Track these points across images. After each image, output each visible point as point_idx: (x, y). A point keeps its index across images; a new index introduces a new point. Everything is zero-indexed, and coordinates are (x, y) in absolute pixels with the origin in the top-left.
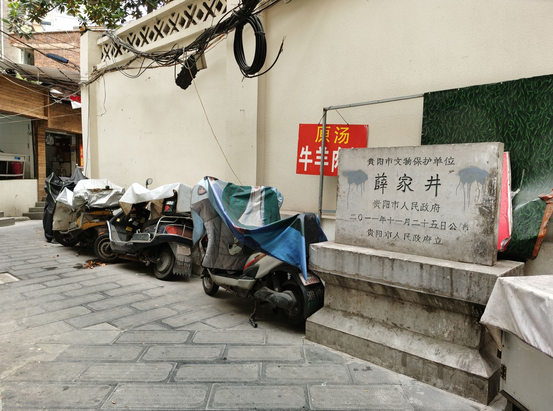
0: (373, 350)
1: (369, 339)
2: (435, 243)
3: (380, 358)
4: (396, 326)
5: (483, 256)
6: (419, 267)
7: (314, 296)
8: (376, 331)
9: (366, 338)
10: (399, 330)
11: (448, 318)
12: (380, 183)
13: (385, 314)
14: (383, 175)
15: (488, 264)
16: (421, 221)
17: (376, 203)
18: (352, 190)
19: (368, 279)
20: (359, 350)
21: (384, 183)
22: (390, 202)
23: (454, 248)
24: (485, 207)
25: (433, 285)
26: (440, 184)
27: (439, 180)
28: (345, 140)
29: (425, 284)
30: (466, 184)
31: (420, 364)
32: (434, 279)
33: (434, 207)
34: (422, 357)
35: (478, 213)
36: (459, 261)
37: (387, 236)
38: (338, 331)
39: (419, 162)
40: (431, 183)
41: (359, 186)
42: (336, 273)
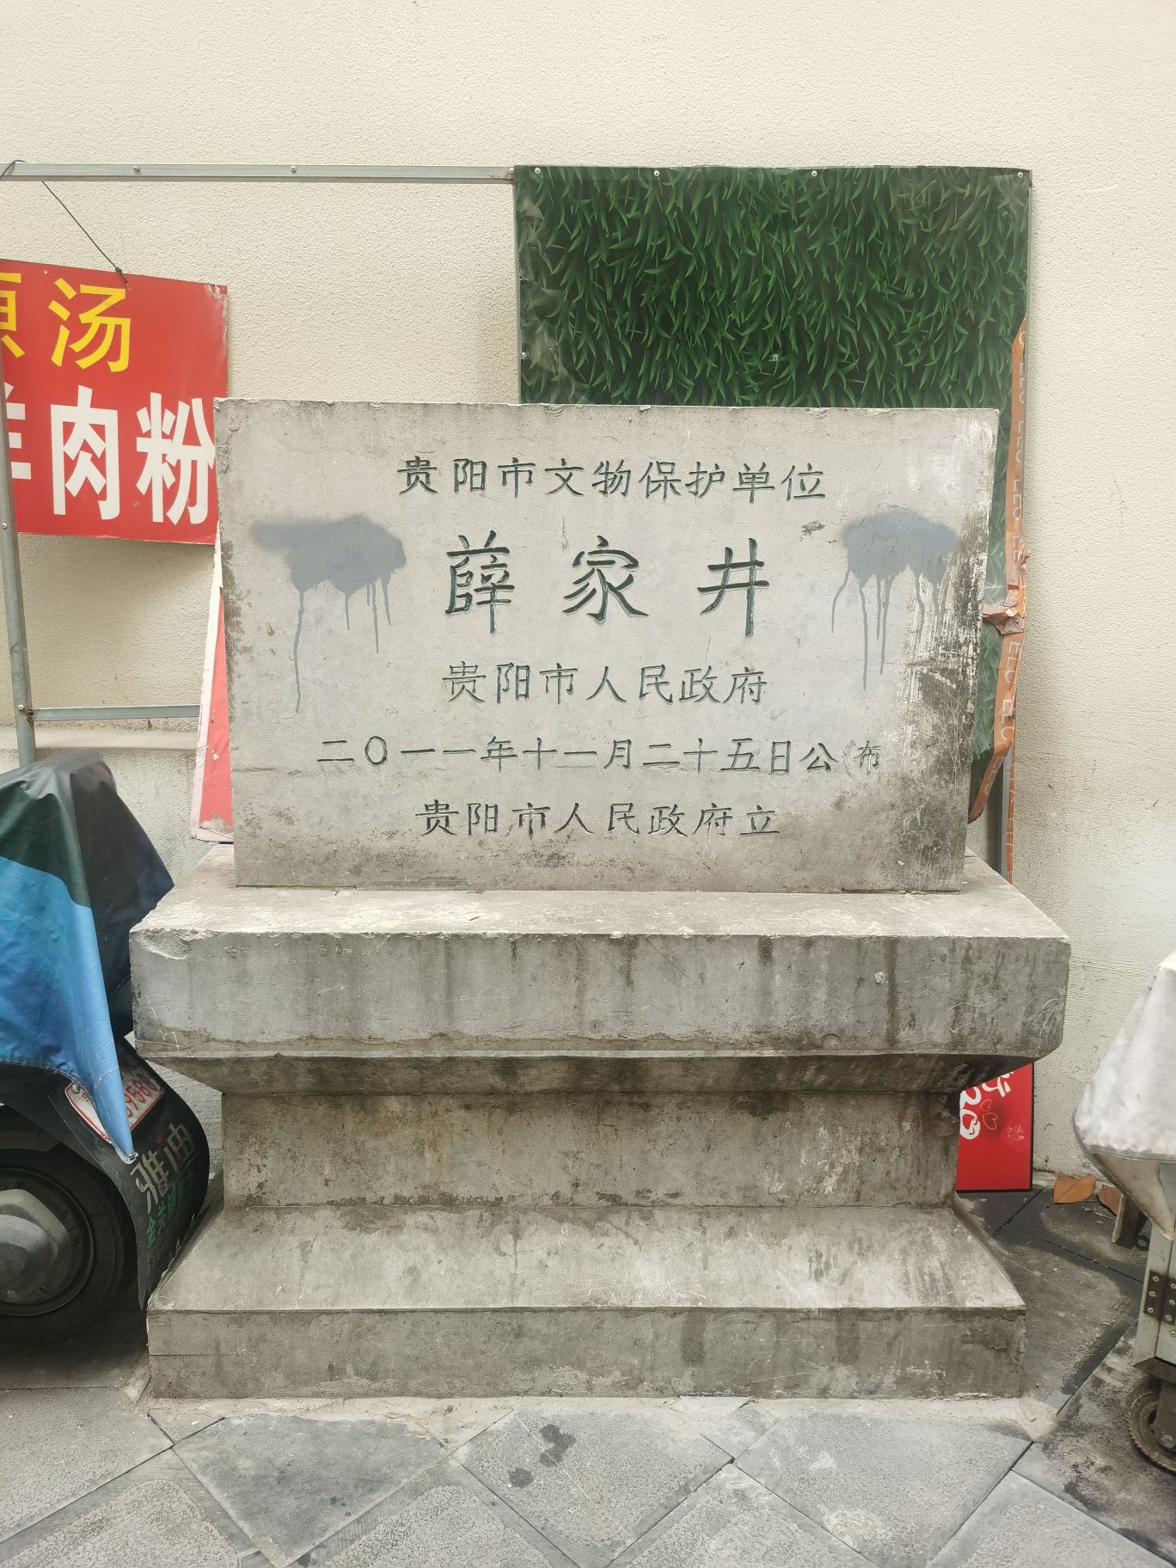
0: (544, 1342)
1: (520, 1303)
2: (749, 830)
3: (579, 1364)
4: (615, 1201)
5: (934, 860)
6: (755, 954)
7: (165, 1175)
8: (540, 1253)
9: (504, 1303)
10: (636, 1216)
11: (837, 1122)
12: (477, 582)
13: (565, 1168)
14: (488, 544)
15: (951, 887)
16: (682, 745)
17: (461, 679)
18: (319, 620)
19: (501, 1048)
20: (471, 1362)
21: (494, 580)
22: (534, 671)
23: (825, 842)
24: (944, 671)
25: (816, 1017)
26: (764, 584)
27: (761, 564)
28: (114, 354)
29: (783, 1019)
30: (873, 581)
31: (764, 1336)
32: (821, 994)
33: (738, 684)
34: (772, 1305)
35: (916, 695)
36: (844, 890)
37: (526, 824)
38: (354, 1311)
39: (669, 483)
40: (725, 578)
41: (360, 596)
42: (319, 1048)
